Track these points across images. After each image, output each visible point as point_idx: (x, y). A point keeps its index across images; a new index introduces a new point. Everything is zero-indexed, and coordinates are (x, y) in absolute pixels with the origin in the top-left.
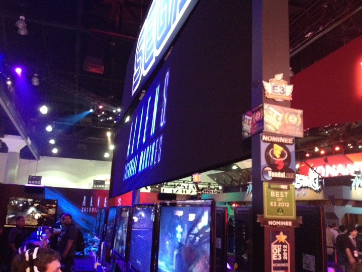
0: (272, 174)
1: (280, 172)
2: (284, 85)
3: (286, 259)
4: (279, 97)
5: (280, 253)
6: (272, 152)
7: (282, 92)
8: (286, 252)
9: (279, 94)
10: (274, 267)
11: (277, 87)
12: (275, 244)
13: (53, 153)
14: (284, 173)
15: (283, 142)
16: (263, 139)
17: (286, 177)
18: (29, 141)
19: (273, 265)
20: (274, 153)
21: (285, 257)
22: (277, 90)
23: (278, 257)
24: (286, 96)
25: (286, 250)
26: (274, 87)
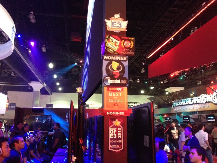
0: (110, 81)
1: (116, 80)
2: (121, 22)
3: (120, 137)
4: (117, 29)
5: (115, 133)
6: (111, 67)
7: (119, 26)
8: (120, 132)
9: (117, 27)
10: (111, 143)
11: (116, 22)
12: (111, 127)
13: (59, 90)
14: (120, 80)
15: (119, 59)
16: (105, 59)
17: (121, 83)
18: (45, 84)
19: (110, 141)
20: (113, 67)
21: (119, 136)
22: (116, 25)
23: (114, 136)
24: (122, 29)
25: (120, 131)
26: (113, 23)
